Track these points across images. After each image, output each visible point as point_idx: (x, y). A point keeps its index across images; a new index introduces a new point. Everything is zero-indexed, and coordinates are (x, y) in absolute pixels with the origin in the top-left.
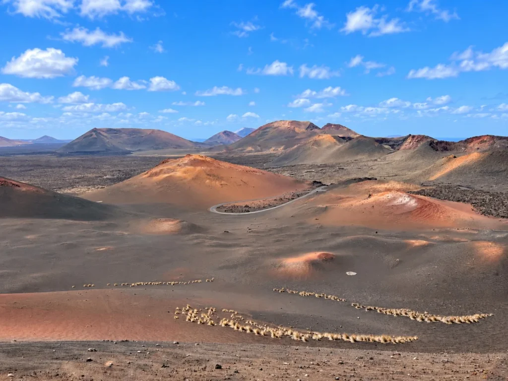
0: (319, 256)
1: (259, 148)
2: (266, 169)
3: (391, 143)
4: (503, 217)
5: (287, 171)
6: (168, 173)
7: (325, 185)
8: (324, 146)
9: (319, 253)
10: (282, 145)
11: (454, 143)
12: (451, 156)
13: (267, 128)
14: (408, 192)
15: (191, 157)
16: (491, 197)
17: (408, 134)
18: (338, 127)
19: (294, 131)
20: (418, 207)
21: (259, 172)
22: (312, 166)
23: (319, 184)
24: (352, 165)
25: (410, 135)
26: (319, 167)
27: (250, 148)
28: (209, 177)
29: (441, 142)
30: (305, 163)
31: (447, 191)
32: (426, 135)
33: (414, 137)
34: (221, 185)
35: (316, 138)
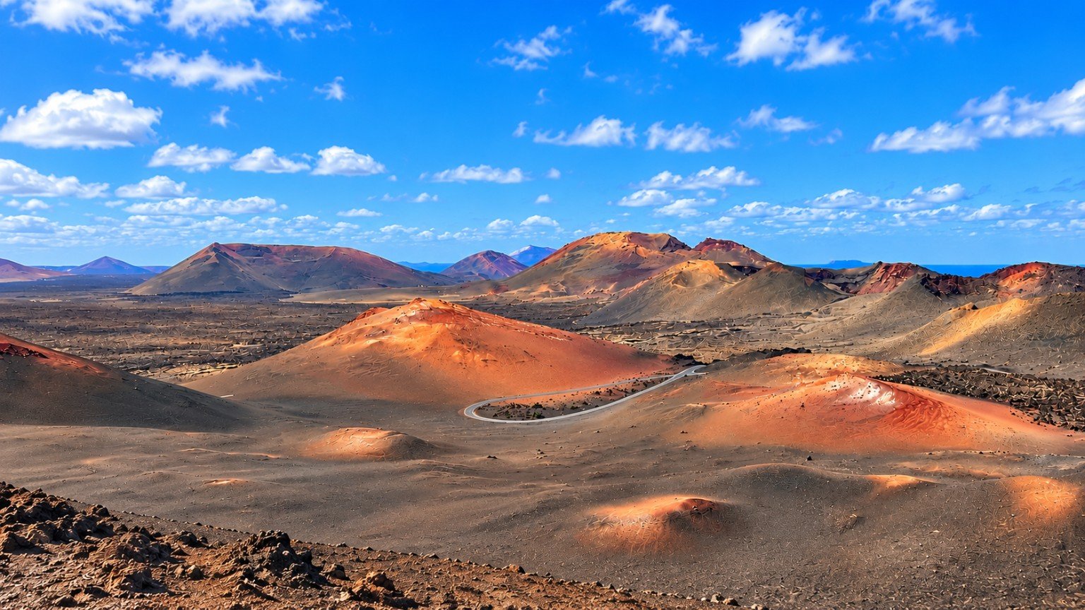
0: (685, 506)
1: (563, 288)
2: (577, 330)
3: (842, 280)
4: (1076, 429)
5: (622, 333)
6: (374, 336)
7: (701, 363)
8: (699, 284)
9: (683, 499)
10: (612, 281)
11: (972, 279)
12: (967, 306)
13: (579, 248)
14: (877, 378)
15: (422, 304)
16: (1051, 390)
17: (877, 262)
18: (727, 245)
19: (635, 253)
20: (898, 406)
21: (561, 335)
22: (672, 324)
23: (688, 362)
24: (759, 323)
25: (880, 263)
26: (688, 326)
27: (544, 288)
28: (459, 345)
29: (946, 277)
30: (658, 319)
31: (959, 375)
32: (914, 263)
33: (888, 267)
34: (485, 361)
35: (683, 267)
